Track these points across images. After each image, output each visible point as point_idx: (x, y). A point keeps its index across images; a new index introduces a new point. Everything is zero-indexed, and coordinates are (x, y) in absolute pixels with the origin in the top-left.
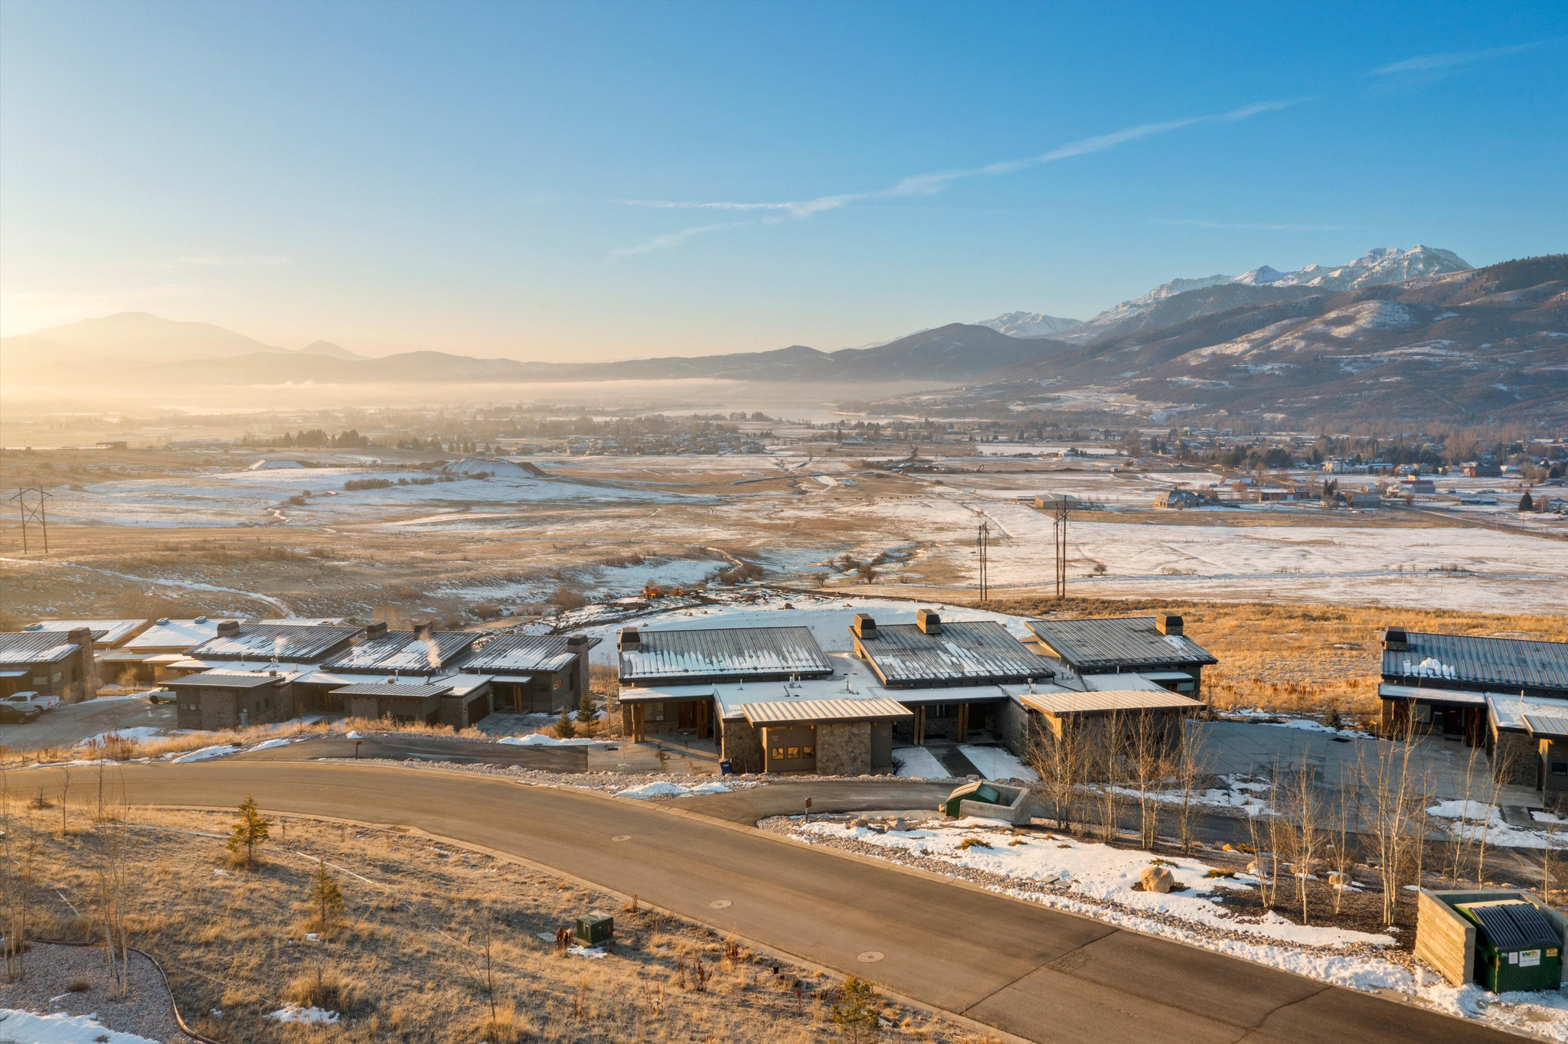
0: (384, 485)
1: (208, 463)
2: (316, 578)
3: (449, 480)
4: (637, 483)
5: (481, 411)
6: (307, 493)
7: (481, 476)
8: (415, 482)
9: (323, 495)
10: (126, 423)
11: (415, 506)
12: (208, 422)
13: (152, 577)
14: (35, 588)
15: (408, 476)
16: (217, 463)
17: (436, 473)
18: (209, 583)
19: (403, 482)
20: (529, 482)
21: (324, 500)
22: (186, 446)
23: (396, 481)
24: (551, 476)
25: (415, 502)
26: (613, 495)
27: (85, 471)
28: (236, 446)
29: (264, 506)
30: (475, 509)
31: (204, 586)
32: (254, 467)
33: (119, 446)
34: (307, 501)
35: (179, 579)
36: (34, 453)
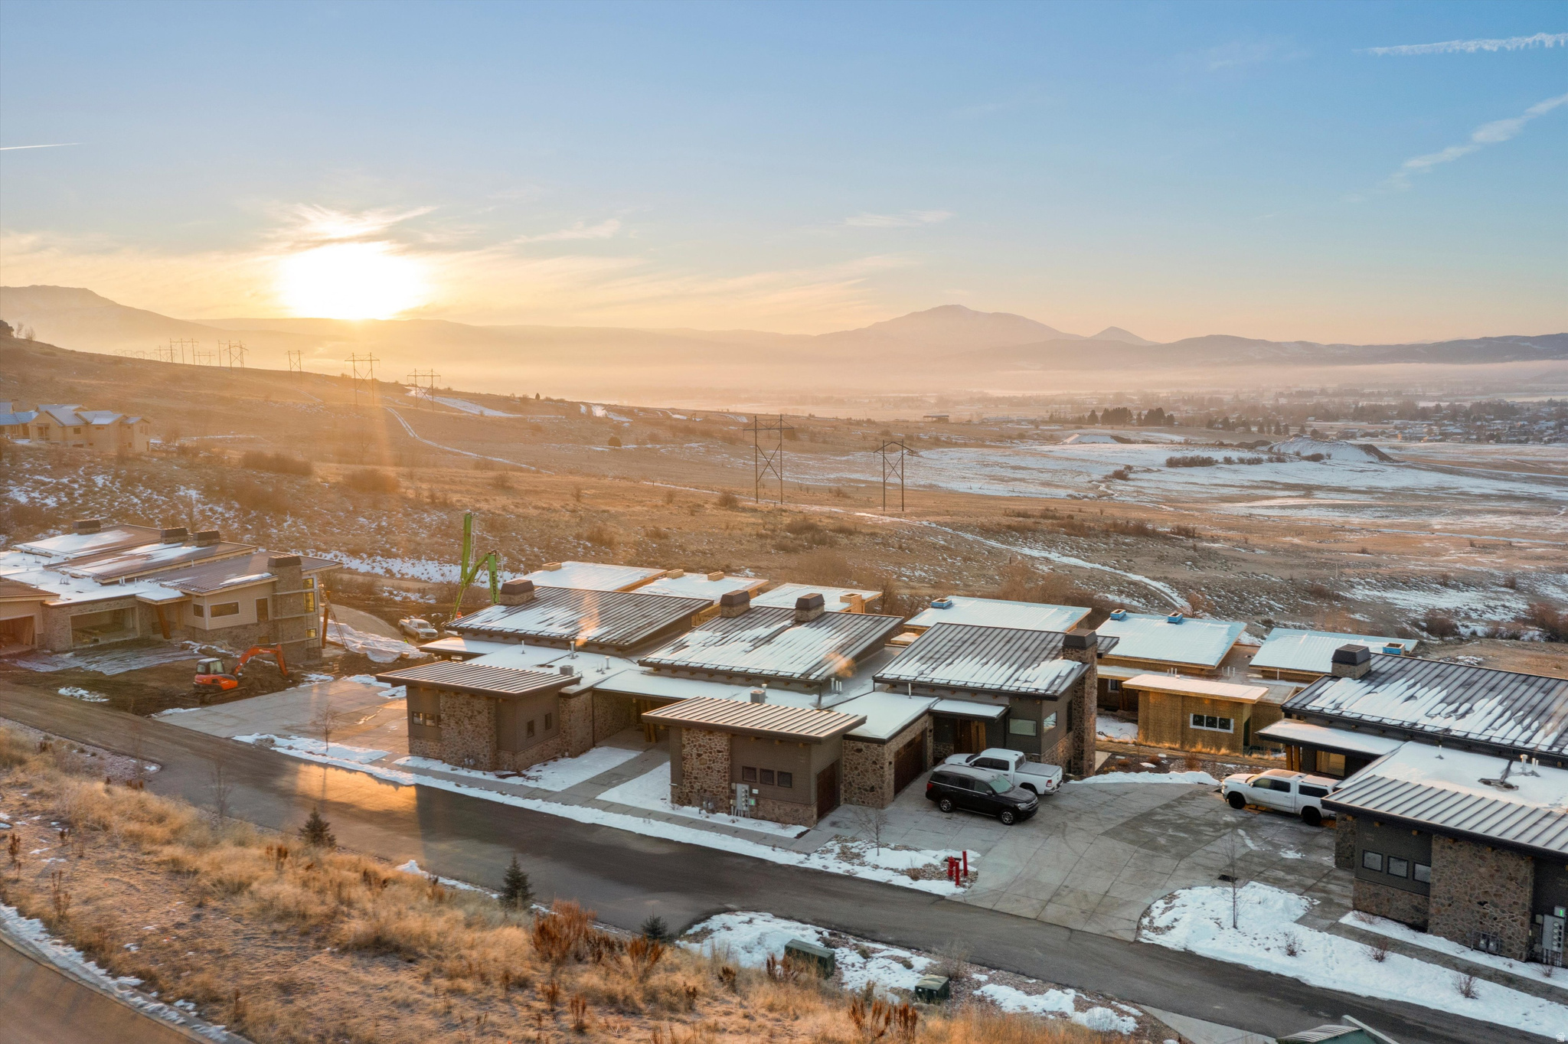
0: (1207, 462)
1: (1022, 437)
2: (1195, 562)
3: (1280, 460)
4: (1515, 474)
5: (1281, 395)
6: (1129, 468)
7: (1316, 458)
8: (1242, 461)
9: (1145, 471)
10: (942, 401)
11: (1247, 487)
12: (1011, 402)
13: (1015, 545)
14: (900, 547)
15: (1234, 455)
16: (1031, 437)
17: (1263, 452)
18: (1077, 557)
19: (1228, 461)
20: (1374, 467)
21: (1147, 476)
22: (998, 422)
23: (1221, 459)
24: (1398, 462)
25: (1246, 484)
26: (1489, 486)
27: (919, 439)
28: (1045, 422)
29: (1088, 479)
30: (1319, 494)
31: (1073, 561)
32: (1068, 441)
33: (942, 420)
34: (1131, 476)
35: (1044, 550)
36: (874, 423)
